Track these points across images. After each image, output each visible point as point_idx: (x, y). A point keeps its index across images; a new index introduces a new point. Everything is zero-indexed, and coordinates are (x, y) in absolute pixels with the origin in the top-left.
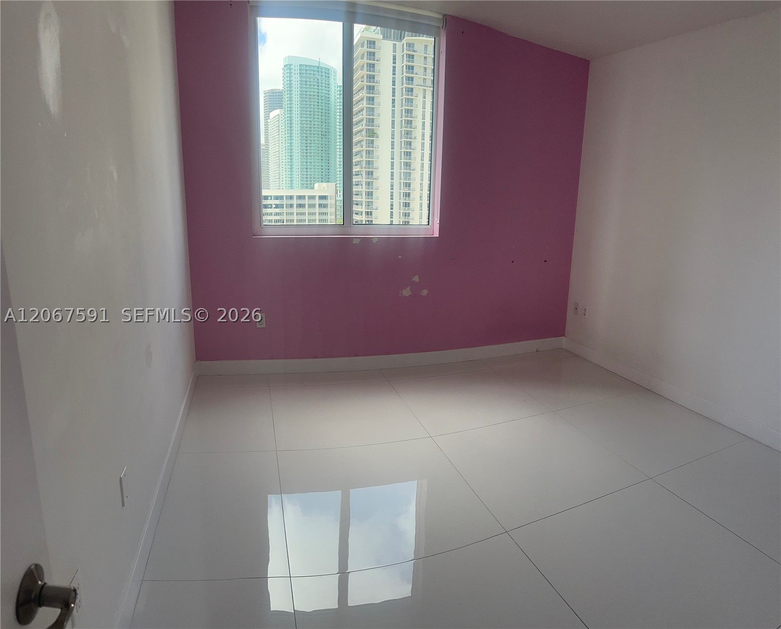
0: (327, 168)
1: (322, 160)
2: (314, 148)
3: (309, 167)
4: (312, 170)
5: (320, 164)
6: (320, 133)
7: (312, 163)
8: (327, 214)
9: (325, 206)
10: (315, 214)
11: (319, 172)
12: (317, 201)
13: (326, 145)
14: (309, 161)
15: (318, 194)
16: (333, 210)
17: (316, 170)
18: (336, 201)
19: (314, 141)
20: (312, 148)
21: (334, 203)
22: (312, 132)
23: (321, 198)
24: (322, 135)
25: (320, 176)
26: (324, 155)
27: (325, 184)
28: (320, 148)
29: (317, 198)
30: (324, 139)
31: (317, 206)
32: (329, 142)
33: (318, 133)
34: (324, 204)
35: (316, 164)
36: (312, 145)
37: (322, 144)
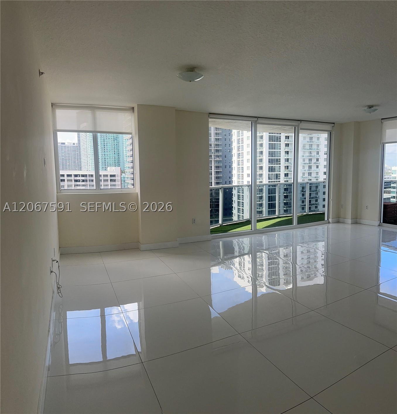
0: (118, 158)
1: (115, 153)
2: (110, 146)
3: (106, 158)
4: (109, 159)
5: (114, 156)
6: (113, 138)
7: (108, 155)
8: (116, 185)
9: (115, 181)
10: (108, 185)
11: (113, 160)
12: (109, 178)
13: (117, 144)
14: (106, 154)
15: (109, 174)
16: (120, 183)
17: (111, 159)
18: (121, 177)
19: (109, 142)
20: (108, 146)
21: (120, 179)
22: (108, 137)
23: (111, 176)
24: (114, 139)
25: (114, 163)
26: (116, 150)
27: (114, 168)
28: (113, 147)
29: (109, 176)
30: (115, 141)
31: (109, 181)
32: (118, 143)
33: (111, 138)
34: (114, 179)
35: (111, 156)
36: (108, 145)
37: (114, 144)
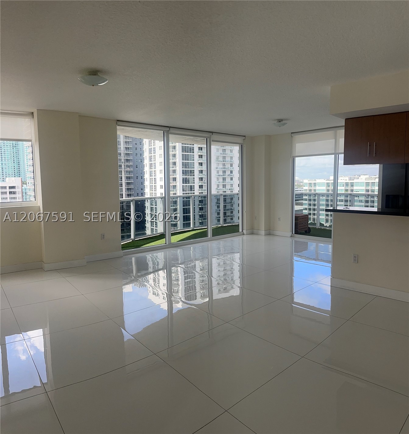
0: (18, 167)
1: (14, 162)
2: (8, 155)
3: (4, 167)
4: (7, 169)
5: (13, 165)
6: (12, 145)
7: (7, 164)
8: (16, 198)
9: (14, 193)
10: (7, 198)
11: (12, 170)
12: (8, 190)
13: (16, 152)
14: (3, 163)
15: (8, 186)
16: (20, 195)
17: (10, 169)
18: (22, 189)
19: (7, 150)
20: (6, 155)
21: (21, 190)
22: (5, 144)
23: (10, 188)
24: (13, 146)
25: (13, 173)
26: (15, 159)
27: (13, 178)
28: (12, 155)
29: (8, 188)
30: (14, 149)
31: (8, 193)
32: (18, 150)
33: (10, 145)
34: (13, 192)
35: (10, 165)
36: (6, 152)
37: (13, 152)
